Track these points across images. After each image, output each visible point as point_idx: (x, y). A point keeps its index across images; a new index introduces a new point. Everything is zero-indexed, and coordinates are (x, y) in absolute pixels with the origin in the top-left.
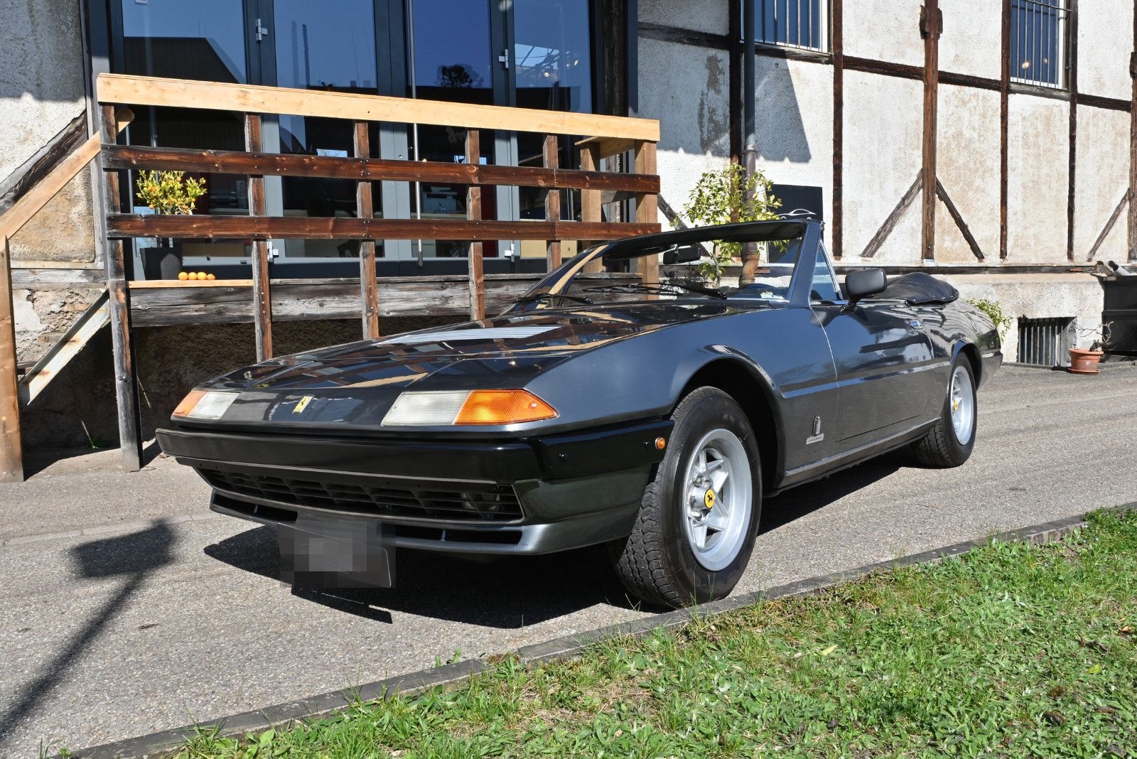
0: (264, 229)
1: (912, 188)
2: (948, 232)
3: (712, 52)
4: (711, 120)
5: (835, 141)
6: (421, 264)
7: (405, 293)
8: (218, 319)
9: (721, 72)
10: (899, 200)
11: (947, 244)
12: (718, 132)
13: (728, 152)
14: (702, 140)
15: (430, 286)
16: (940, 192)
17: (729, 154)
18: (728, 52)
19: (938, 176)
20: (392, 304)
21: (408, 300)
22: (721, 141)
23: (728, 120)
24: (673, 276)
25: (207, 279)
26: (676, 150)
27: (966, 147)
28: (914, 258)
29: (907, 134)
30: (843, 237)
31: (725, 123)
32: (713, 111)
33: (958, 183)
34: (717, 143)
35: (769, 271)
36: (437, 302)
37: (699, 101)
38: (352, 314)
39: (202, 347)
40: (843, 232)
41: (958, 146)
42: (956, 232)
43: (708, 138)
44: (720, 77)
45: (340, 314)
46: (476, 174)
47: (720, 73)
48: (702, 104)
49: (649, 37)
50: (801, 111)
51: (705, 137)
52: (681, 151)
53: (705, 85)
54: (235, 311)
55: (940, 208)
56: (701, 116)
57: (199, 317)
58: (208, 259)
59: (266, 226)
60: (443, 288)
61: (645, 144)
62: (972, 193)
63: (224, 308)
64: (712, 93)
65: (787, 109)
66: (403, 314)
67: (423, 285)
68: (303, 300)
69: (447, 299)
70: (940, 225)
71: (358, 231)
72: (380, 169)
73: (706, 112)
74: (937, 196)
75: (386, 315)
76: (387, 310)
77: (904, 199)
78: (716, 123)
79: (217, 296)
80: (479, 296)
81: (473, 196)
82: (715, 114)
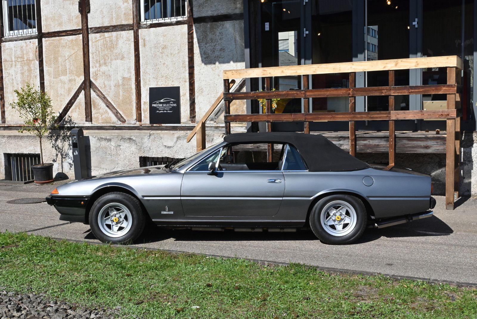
0: (269, 118)
46: (351, 92)
60: (340, 141)
61: (448, 69)
69: (341, 145)
71: (302, 118)
72: (311, 93)
80: (352, 145)
81: (351, 102)
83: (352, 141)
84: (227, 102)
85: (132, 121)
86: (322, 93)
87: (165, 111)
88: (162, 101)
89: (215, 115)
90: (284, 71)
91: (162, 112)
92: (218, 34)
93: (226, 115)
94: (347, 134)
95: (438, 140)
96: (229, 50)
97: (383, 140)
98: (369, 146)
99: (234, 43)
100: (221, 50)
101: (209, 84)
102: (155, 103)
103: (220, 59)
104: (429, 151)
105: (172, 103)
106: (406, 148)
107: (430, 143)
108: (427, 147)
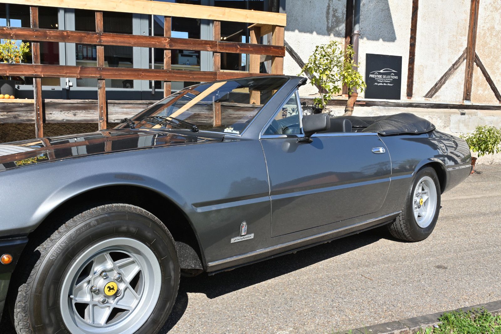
0: (39, 71)
1: (460, 59)
2: (481, 85)
4: (334, 16)
5: (412, 30)
6: (153, 93)
7: (125, 110)
8: (14, 120)
10: (451, 65)
11: (480, 92)
12: (338, 22)
13: (344, 34)
14: (328, 27)
15: (140, 106)
16: (478, 62)
17: (344, 36)
19: (476, 51)
20: (117, 115)
21: (127, 113)
22: (340, 28)
23: (345, 16)
25: (9, 98)
26: (311, 32)
27: (496, 36)
28: (458, 100)
29: (458, 27)
30: (414, 86)
31: (343, 17)
32: (335, 11)
33: (489, 57)
34: (337, 29)
35: (364, 103)
37: (327, 5)
38: (92, 120)
39: (27, 134)
40: (414, 83)
41: (491, 35)
42: (486, 85)
43: (332, 26)
45: (85, 120)
46: (169, 43)
48: (329, 6)
50: (391, 12)
51: (330, 25)
52: (314, 33)
54: (24, 116)
55: (477, 71)
56: (328, 13)
57: (4, 119)
59: (40, 70)
61: (277, 28)
62: (498, 62)
63: (18, 115)
65: (382, 10)
68: (64, 112)
70: (476, 81)
71: (95, 74)
72: (109, 39)
73: (331, 13)
74: (475, 64)
75: (113, 121)
76: (114, 119)
77: (454, 65)
78: (337, 18)
79: (14, 108)
82: (337, 12)
98: (189, 116)
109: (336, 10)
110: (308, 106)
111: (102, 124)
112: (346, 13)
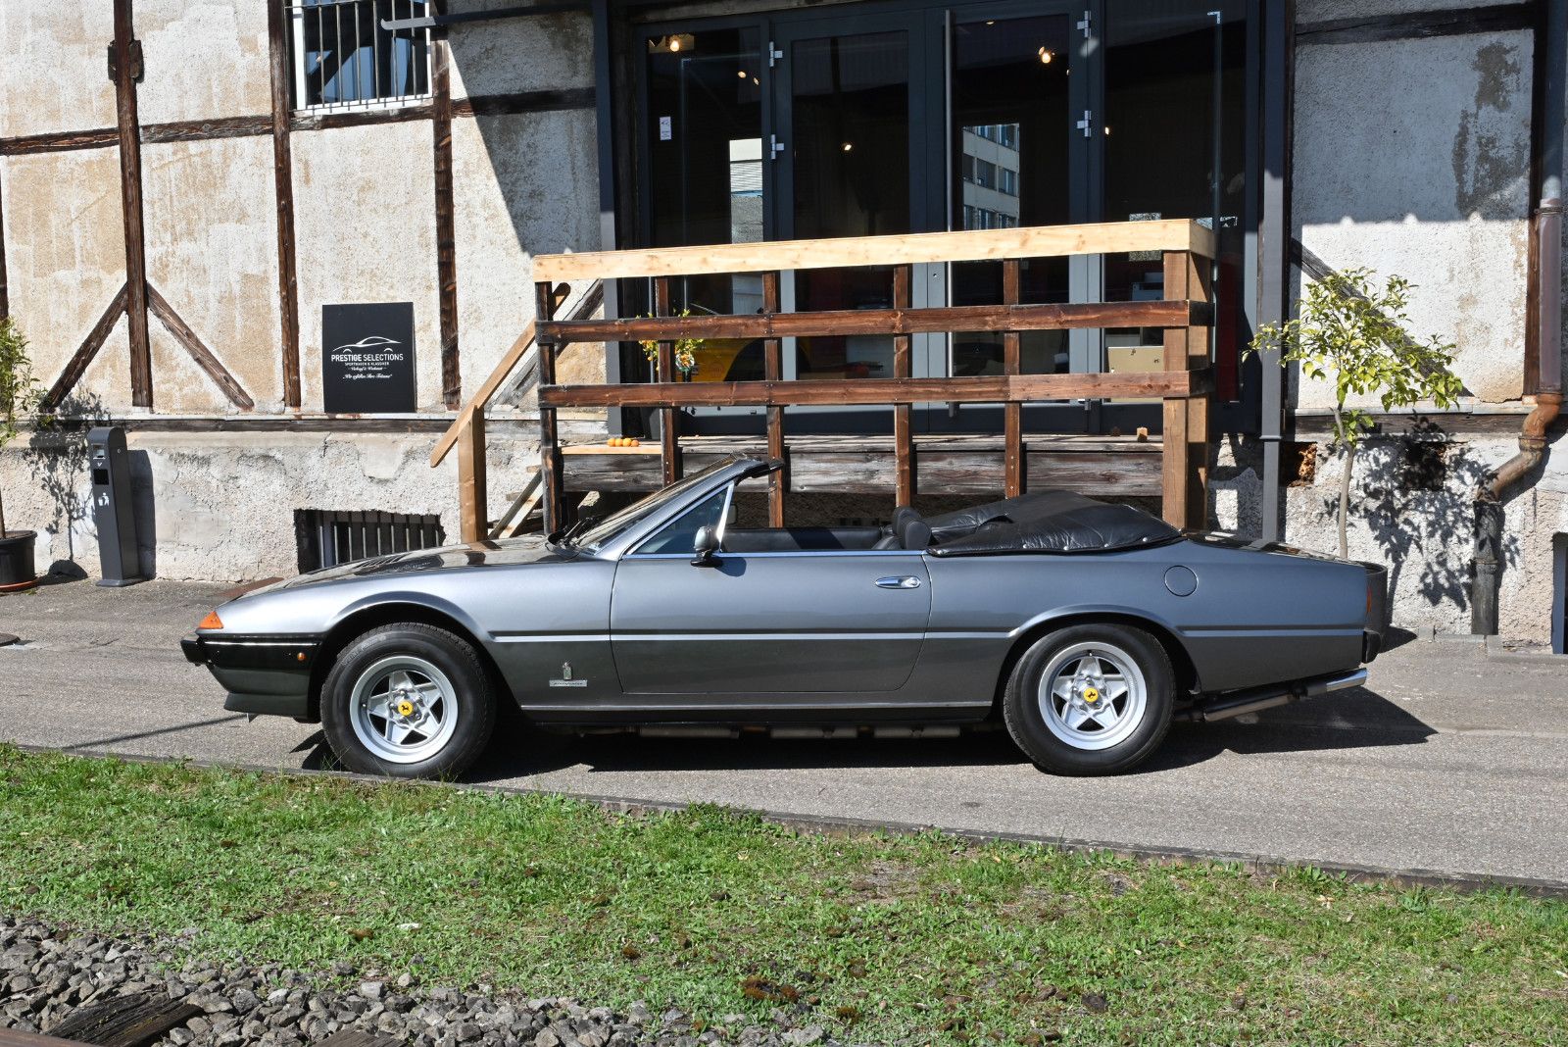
3: (1489, 39)
4: (1483, 158)
7: (823, 465)
8: (636, 486)
9: (1514, 69)
12: (1500, 175)
13: (1524, 210)
14: (1461, 196)
15: (852, 456)
17: (1526, 214)
18: (1530, 32)
20: (807, 477)
21: (826, 473)
22: (1507, 193)
23: (1527, 154)
24: (1379, 431)
25: (630, 445)
31: (1520, 157)
32: (1489, 143)
34: (1496, 196)
36: (860, 477)
37: (1458, 129)
43: (1476, 190)
44: (1510, 81)
46: (902, 322)
47: (1507, 73)
48: (1463, 135)
49: (1346, 41)
51: (1469, 189)
52: (1411, 219)
53: (1472, 100)
54: (651, 478)
56: (1460, 154)
58: (719, 409)
60: (869, 461)
61: (1166, 256)
63: (642, 477)
64: (1488, 112)
66: (818, 490)
67: (843, 456)
69: (872, 473)
71: (761, 396)
72: (785, 325)
73: (1473, 149)
75: (799, 489)
76: (801, 484)
78: (1496, 163)
79: (634, 463)
80: (902, 472)
81: (898, 349)
82: (1494, 147)
83: (902, 462)
84: (546, 348)
85: (271, 403)
86: (817, 323)
87: (370, 376)
88: (360, 344)
89: (518, 388)
90: (710, 259)
91: (361, 376)
92: (522, 147)
93: (543, 386)
94: (890, 442)
95: (1140, 457)
96: (556, 197)
97: (990, 458)
98: (952, 477)
99: (570, 177)
100: (532, 195)
101: (498, 295)
102: (340, 352)
103: (530, 223)
104: (1117, 489)
105: (388, 352)
106: (1055, 480)
107: (1117, 467)
108: (1109, 478)
109: (1491, 141)
110: (1387, 435)
111: (773, 494)
112: (1529, 143)
